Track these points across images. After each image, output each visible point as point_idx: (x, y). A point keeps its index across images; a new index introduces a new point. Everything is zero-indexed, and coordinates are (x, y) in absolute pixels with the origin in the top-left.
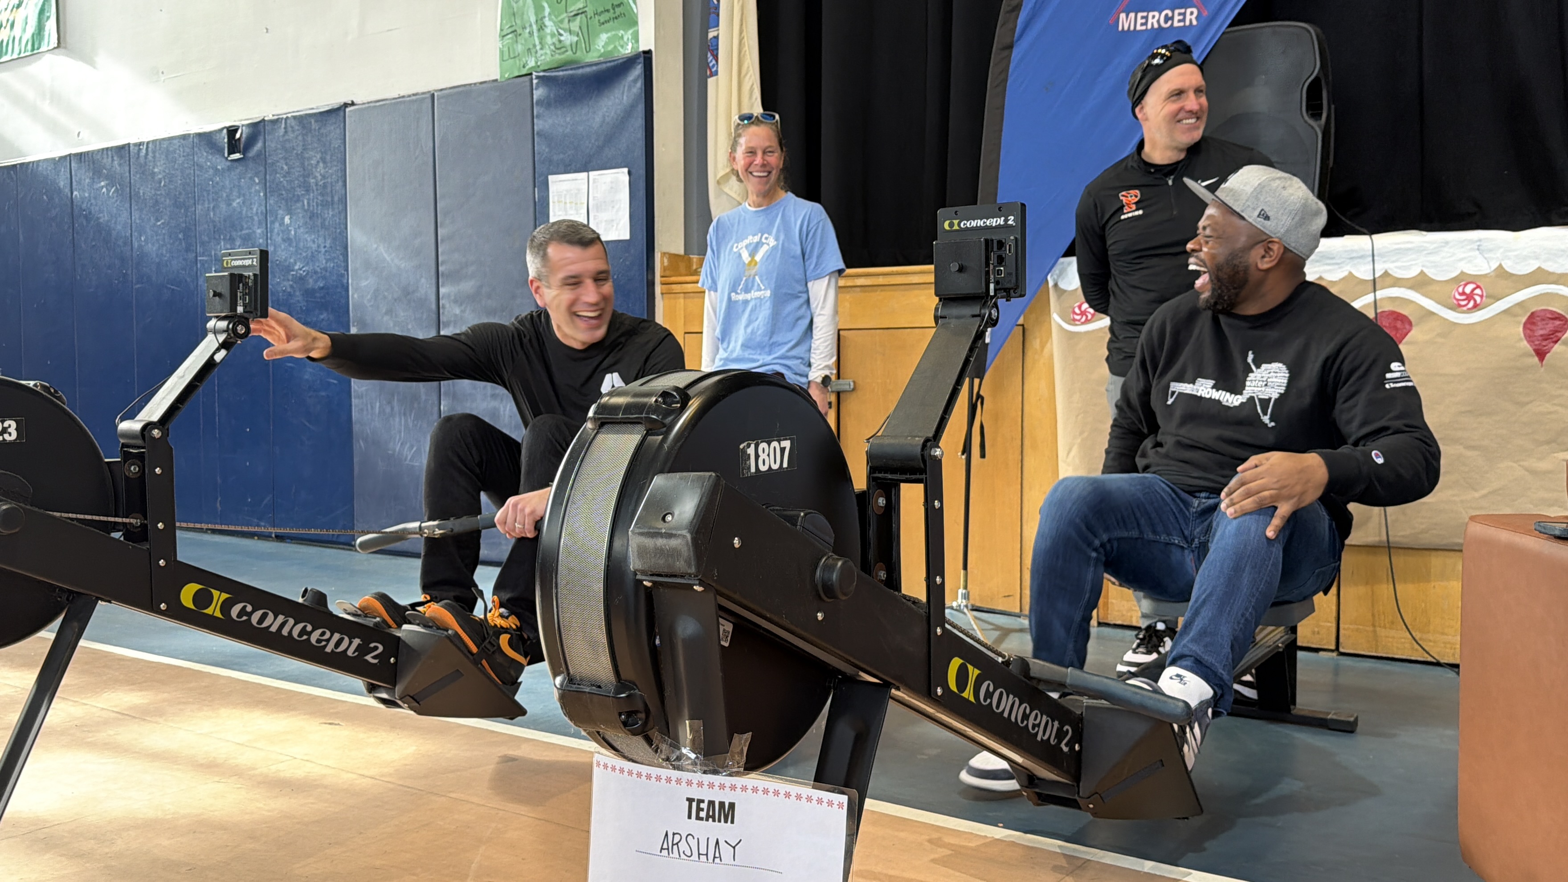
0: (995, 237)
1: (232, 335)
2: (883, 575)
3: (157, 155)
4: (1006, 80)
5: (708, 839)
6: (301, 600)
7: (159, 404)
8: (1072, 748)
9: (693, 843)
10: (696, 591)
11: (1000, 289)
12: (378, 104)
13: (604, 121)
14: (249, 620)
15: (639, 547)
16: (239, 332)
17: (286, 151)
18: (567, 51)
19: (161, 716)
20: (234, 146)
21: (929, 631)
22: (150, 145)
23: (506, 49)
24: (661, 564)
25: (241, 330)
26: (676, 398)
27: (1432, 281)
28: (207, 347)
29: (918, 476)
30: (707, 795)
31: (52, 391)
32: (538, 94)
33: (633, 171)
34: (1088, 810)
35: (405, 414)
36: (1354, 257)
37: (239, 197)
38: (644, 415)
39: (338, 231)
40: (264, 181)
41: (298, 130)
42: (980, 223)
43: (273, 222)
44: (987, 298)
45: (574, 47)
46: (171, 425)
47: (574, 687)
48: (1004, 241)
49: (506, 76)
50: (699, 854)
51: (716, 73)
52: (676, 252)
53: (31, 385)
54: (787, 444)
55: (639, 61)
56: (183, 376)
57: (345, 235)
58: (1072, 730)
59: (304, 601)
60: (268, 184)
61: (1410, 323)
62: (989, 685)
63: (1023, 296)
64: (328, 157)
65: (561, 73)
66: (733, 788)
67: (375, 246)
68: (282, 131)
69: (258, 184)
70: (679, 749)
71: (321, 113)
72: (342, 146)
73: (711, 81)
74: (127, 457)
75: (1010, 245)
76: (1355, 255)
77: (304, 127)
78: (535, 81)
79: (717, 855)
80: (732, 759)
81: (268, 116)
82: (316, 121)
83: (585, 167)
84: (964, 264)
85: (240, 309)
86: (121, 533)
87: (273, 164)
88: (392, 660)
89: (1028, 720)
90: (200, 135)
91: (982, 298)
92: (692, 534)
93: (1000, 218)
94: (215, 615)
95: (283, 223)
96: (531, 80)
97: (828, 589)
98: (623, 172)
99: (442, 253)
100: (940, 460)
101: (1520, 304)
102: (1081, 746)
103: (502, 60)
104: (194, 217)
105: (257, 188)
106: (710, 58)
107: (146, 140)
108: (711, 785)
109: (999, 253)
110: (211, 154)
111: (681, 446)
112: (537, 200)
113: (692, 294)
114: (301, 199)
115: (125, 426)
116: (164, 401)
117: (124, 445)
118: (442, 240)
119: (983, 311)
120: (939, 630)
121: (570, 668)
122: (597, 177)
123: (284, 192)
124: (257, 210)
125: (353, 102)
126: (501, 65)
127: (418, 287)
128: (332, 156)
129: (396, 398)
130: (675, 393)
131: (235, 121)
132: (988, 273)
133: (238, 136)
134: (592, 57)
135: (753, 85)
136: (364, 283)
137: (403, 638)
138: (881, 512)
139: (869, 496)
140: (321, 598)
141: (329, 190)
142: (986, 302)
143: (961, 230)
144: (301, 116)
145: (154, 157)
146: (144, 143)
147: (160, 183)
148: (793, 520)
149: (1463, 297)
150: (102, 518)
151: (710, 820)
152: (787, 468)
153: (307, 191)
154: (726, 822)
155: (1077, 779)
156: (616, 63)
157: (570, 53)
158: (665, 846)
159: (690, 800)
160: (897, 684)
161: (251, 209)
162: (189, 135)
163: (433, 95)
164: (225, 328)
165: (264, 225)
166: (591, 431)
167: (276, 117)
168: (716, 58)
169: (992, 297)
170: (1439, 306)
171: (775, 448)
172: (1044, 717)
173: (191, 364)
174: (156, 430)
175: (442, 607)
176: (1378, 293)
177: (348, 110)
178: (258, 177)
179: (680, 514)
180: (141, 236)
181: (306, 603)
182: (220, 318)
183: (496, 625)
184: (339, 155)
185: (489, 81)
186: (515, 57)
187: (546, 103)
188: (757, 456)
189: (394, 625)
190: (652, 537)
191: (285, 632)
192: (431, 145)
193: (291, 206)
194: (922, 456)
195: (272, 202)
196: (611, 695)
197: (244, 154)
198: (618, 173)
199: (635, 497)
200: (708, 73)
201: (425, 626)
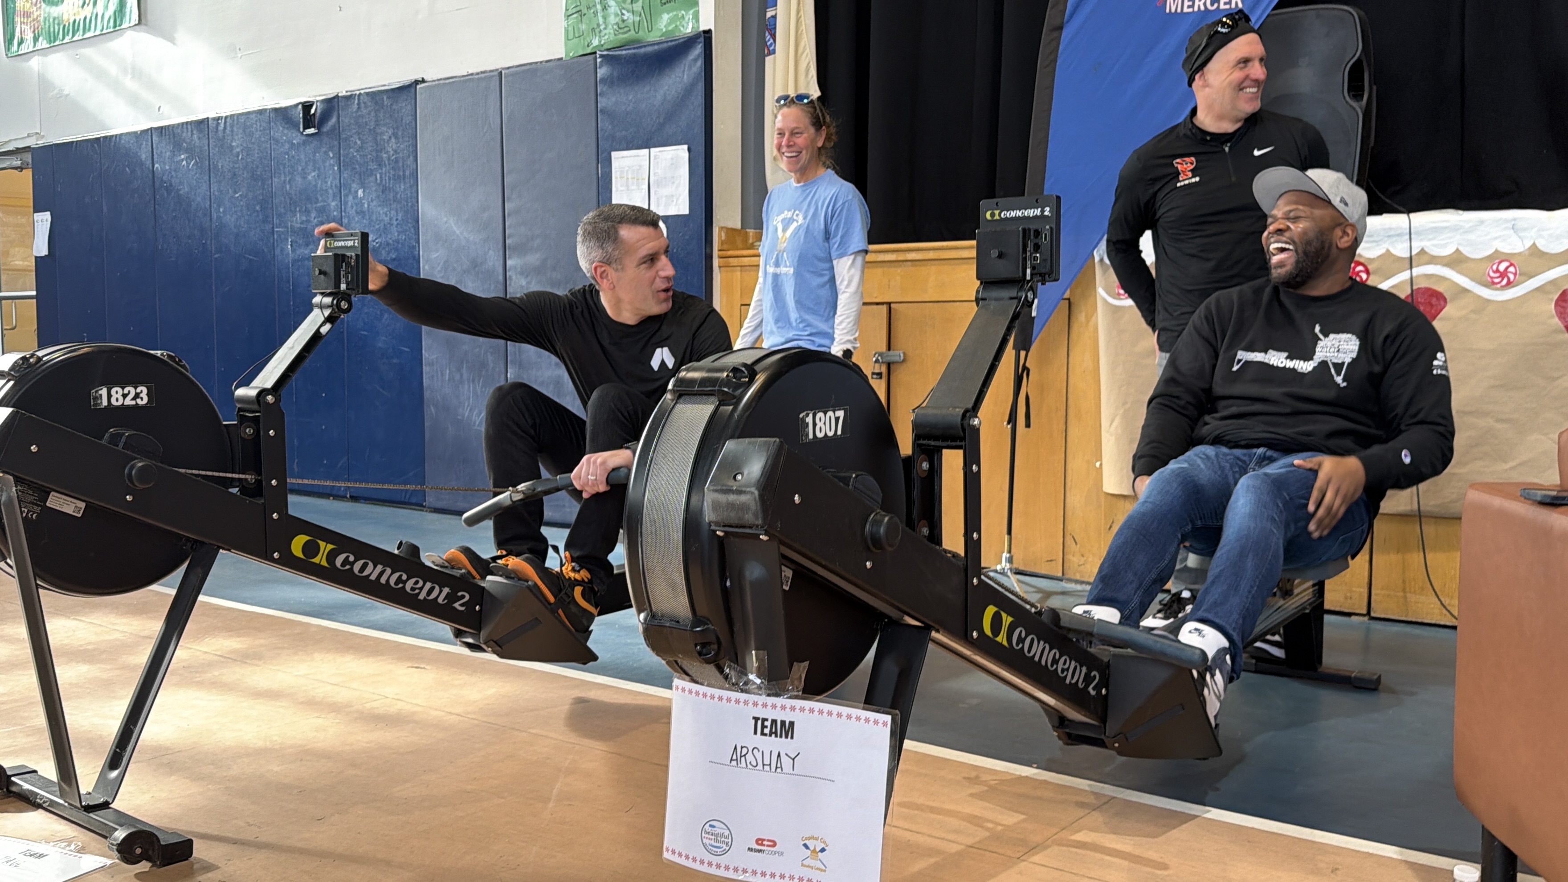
0: (1033, 227)
1: (336, 310)
2: (925, 531)
3: (235, 129)
4: (1055, 61)
5: (771, 752)
6: (396, 552)
7: (272, 372)
8: (1099, 693)
9: (759, 755)
10: (762, 540)
11: (1036, 274)
12: (447, 81)
13: (665, 100)
14: (352, 569)
15: (713, 502)
16: (342, 307)
17: (359, 126)
18: (630, 31)
19: (260, 659)
20: (308, 120)
21: (967, 581)
22: (228, 120)
23: (571, 29)
24: (733, 517)
25: (345, 305)
26: (744, 373)
27: (1467, 259)
28: (313, 321)
29: (958, 443)
30: (770, 714)
31: (177, 360)
32: (602, 72)
33: (693, 148)
34: (1114, 748)
35: (473, 381)
36: (1391, 235)
37: (314, 171)
38: (716, 388)
39: (410, 204)
40: (338, 156)
41: (371, 106)
42: (1019, 213)
43: (346, 196)
44: (1024, 282)
45: (637, 25)
46: (283, 392)
47: (656, 622)
48: (1040, 230)
49: (571, 54)
50: (764, 765)
51: (774, 52)
52: (734, 227)
53: (159, 355)
54: (841, 414)
55: (699, 40)
56: (292, 348)
57: (416, 208)
58: (1100, 677)
59: (400, 552)
60: (342, 158)
61: (1445, 300)
62: (1021, 632)
63: (1057, 280)
64: (400, 133)
65: (624, 52)
66: (793, 709)
67: (445, 219)
68: (355, 106)
69: (332, 158)
70: (746, 675)
71: (393, 90)
72: (414, 123)
73: (769, 60)
74: (242, 419)
75: (1046, 234)
76: (1392, 233)
77: (376, 103)
78: (599, 60)
79: (779, 765)
80: (792, 684)
81: (342, 92)
82: (388, 98)
83: (647, 143)
84: (1003, 251)
85: (343, 286)
86: (237, 489)
87: (346, 139)
88: (477, 608)
89: (1057, 664)
90: (276, 110)
91: (1019, 281)
92: (759, 491)
93: (1037, 208)
94: (322, 563)
95: (357, 196)
96: (596, 59)
97: (876, 541)
98: (683, 149)
99: (510, 227)
100: (978, 430)
101: (1553, 282)
102: (1107, 690)
103: (567, 39)
104: (270, 189)
105: (332, 162)
106: (768, 36)
107: (224, 115)
108: (774, 706)
109: (1036, 241)
110: (287, 128)
111: (749, 415)
112: (600, 175)
113: (748, 268)
114: (374, 173)
115: (241, 392)
116: (276, 369)
117: (240, 410)
118: (509, 215)
119: (1020, 294)
120: (975, 581)
121: (653, 605)
122: (658, 154)
123: (357, 167)
124: (331, 183)
125: (423, 79)
126: (566, 44)
127: (486, 260)
128: (403, 130)
129: (465, 366)
130: (743, 369)
131: (309, 97)
132: (1025, 259)
133: (313, 111)
134: (654, 37)
135: (809, 63)
136: (434, 255)
137: (487, 588)
138: (925, 474)
139: (914, 461)
140: (414, 550)
141: (401, 164)
142: (1022, 286)
143: (1002, 220)
144: (373, 93)
145: (232, 131)
146: (222, 117)
147: (238, 156)
148: (846, 481)
149: (1497, 275)
150: (222, 474)
151: (773, 735)
152: (841, 435)
153: (380, 165)
154: (786, 737)
155: (1103, 719)
156: (677, 42)
157: (633, 32)
158: (734, 757)
159: (756, 719)
160: (937, 627)
161: (326, 182)
162: (266, 110)
163: (501, 72)
164: (330, 304)
165: (338, 198)
166: (670, 402)
167: (349, 94)
168: (774, 36)
169: (1029, 281)
170: (1473, 284)
171: (830, 418)
172: (1073, 663)
173: (300, 336)
174: (270, 396)
175: (524, 560)
176: (1414, 270)
177: (418, 87)
178: (332, 151)
179: (749, 474)
180: (219, 206)
181: (401, 555)
182: (324, 294)
183: (570, 578)
184: (410, 131)
185: (555, 60)
186: (579, 37)
187: (609, 81)
188: (815, 425)
189: (477, 576)
190: (725, 493)
191: (383, 580)
192: (499, 122)
193: (364, 179)
194: (962, 425)
195: (346, 175)
196: (688, 628)
197: (318, 129)
198: (678, 149)
199: (710, 459)
200: (766, 52)
201: (507, 577)
